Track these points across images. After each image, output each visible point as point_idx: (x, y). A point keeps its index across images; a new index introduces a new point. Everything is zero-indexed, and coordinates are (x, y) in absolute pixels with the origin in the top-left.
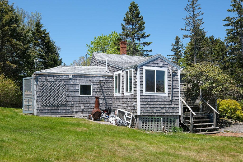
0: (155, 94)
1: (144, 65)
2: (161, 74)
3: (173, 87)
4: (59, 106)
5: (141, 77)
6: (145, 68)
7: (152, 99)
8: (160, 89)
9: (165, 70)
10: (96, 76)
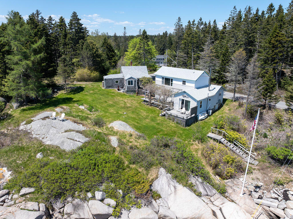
0: (130, 86)
1: (128, 79)
2: (132, 81)
3: (135, 85)
4: (110, 86)
5: (127, 82)
6: (128, 80)
7: (130, 87)
8: (132, 84)
9: (133, 80)
10: (119, 78)
